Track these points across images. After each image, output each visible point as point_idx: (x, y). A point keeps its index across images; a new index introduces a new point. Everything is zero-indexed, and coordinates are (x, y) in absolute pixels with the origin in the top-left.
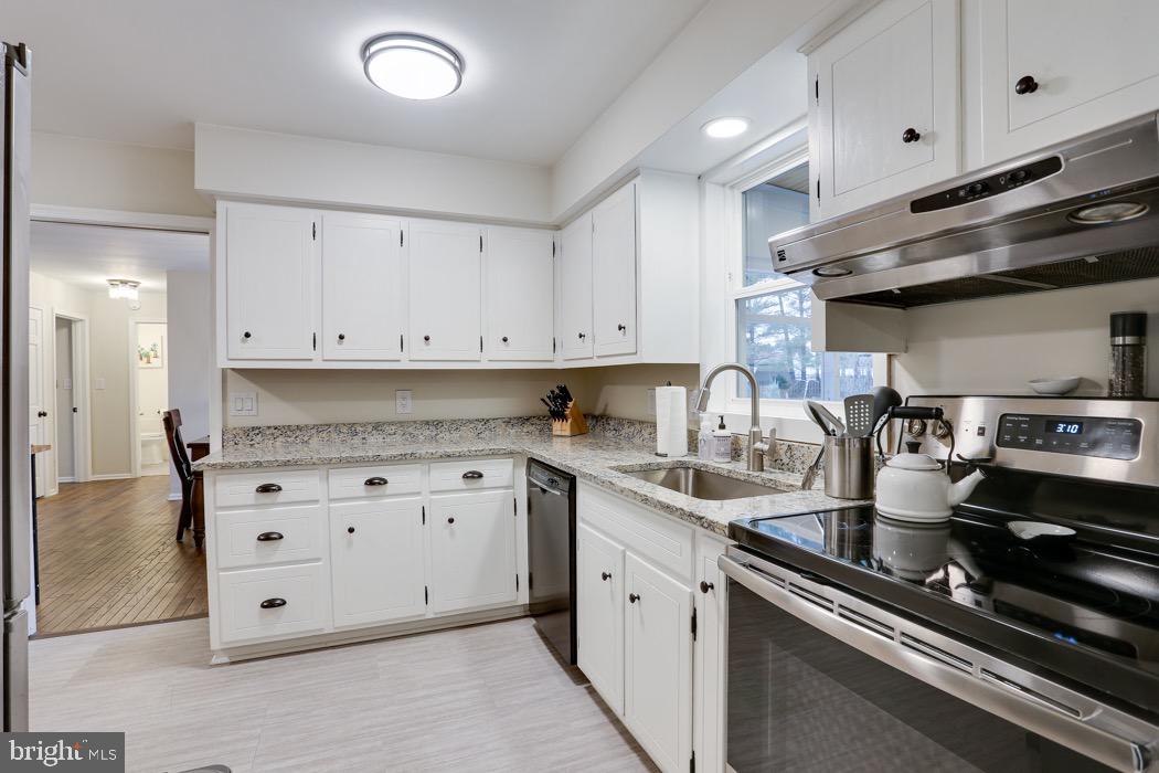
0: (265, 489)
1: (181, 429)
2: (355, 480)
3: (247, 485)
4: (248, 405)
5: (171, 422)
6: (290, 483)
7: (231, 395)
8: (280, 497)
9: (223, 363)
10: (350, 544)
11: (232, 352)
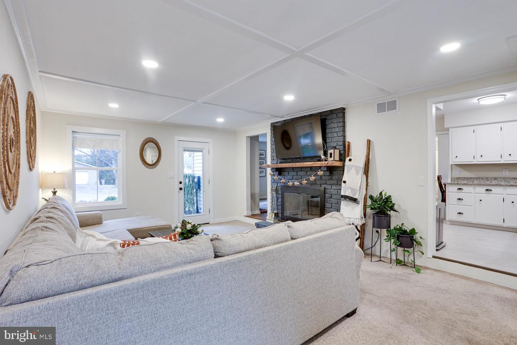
0: (459, 189)
1: (442, 180)
2: (483, 189)
3: (455, 188)
4: (457, 172)
5: (439, 178)
6: (465, 188)
7: (453, 170)
8: (463, 191)
9: (451, 163)
10: (480, 204)
11: (453, 161)
